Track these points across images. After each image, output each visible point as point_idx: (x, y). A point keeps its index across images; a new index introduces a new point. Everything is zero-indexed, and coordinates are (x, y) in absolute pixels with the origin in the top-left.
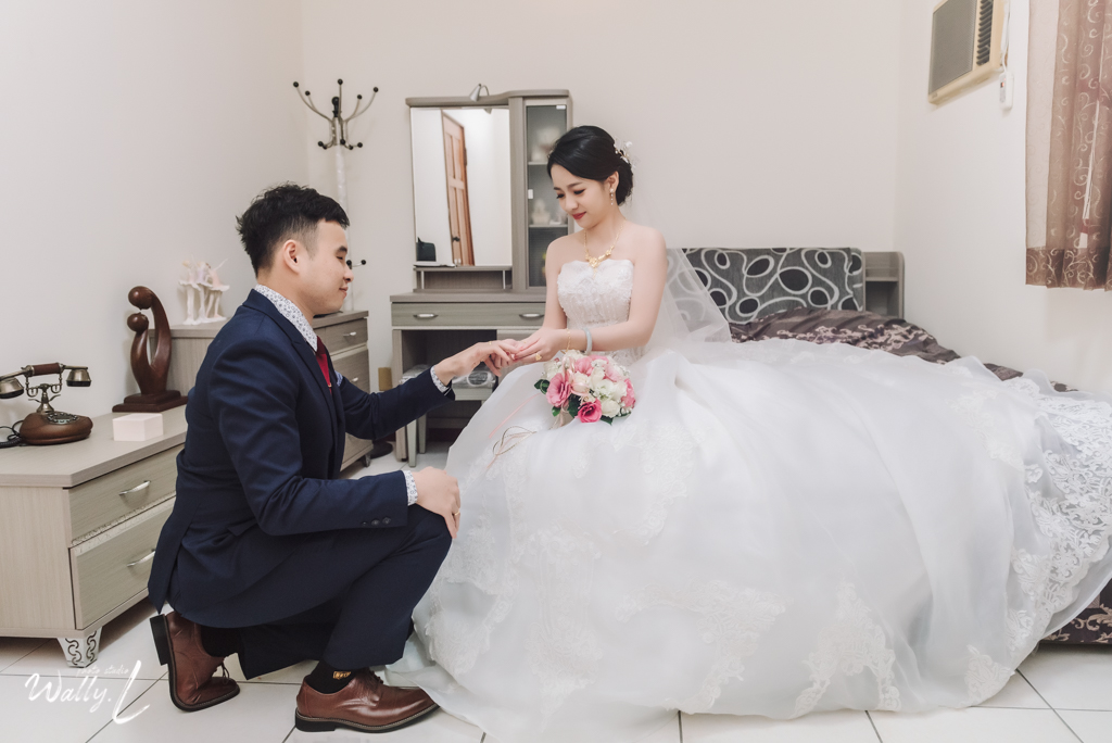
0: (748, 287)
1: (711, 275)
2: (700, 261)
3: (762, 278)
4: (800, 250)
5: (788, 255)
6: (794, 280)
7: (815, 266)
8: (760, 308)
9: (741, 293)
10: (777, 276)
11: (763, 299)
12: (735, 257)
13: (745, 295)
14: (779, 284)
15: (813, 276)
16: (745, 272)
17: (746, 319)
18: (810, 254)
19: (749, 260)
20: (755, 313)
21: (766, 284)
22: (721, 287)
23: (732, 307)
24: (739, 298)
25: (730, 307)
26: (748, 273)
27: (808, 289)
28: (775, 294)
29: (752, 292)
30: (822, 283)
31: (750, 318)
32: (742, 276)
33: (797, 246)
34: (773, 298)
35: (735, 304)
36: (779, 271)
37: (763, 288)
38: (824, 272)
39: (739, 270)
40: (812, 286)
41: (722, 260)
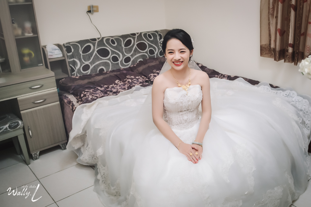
0: (126, 52)
1: (110, 49)
2: (104, 44)
3: (130, 47)
4: (141, 33)
5: (138, 36)
6: (142, 46)
7: (148, 40)
8: (132, 60)
9: (124, 55)
10: (135, 46)
11: (132, 56)
12: (118, 40)
13: (125, 55)
14: (137, 49)
15: (148, 44)
16: (123, 46)
17: (128, 65)
18: (145, 35)
19: (124, 41)
20: (130, 62)
21: (132, 49)
22: (115, 54)
23: (121, 61)
24: (123, 57)
25: (121, 62)
26: (125, 46)
27: (147, 50)
28: (136, 53)
29: (128, 54)
30: (152, 46)
31: (129, 64)
32: (122, 48)
33: (139, 32)
34: (136, 55)
35: (122, 60)
36: (136, 44)
37: (131, 51)
38: (152, 42)
39: (121, 45)
40: (149, 48)
41: (113, 42)
